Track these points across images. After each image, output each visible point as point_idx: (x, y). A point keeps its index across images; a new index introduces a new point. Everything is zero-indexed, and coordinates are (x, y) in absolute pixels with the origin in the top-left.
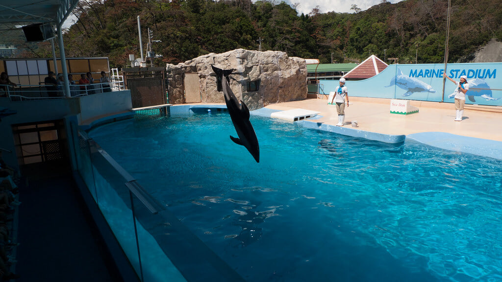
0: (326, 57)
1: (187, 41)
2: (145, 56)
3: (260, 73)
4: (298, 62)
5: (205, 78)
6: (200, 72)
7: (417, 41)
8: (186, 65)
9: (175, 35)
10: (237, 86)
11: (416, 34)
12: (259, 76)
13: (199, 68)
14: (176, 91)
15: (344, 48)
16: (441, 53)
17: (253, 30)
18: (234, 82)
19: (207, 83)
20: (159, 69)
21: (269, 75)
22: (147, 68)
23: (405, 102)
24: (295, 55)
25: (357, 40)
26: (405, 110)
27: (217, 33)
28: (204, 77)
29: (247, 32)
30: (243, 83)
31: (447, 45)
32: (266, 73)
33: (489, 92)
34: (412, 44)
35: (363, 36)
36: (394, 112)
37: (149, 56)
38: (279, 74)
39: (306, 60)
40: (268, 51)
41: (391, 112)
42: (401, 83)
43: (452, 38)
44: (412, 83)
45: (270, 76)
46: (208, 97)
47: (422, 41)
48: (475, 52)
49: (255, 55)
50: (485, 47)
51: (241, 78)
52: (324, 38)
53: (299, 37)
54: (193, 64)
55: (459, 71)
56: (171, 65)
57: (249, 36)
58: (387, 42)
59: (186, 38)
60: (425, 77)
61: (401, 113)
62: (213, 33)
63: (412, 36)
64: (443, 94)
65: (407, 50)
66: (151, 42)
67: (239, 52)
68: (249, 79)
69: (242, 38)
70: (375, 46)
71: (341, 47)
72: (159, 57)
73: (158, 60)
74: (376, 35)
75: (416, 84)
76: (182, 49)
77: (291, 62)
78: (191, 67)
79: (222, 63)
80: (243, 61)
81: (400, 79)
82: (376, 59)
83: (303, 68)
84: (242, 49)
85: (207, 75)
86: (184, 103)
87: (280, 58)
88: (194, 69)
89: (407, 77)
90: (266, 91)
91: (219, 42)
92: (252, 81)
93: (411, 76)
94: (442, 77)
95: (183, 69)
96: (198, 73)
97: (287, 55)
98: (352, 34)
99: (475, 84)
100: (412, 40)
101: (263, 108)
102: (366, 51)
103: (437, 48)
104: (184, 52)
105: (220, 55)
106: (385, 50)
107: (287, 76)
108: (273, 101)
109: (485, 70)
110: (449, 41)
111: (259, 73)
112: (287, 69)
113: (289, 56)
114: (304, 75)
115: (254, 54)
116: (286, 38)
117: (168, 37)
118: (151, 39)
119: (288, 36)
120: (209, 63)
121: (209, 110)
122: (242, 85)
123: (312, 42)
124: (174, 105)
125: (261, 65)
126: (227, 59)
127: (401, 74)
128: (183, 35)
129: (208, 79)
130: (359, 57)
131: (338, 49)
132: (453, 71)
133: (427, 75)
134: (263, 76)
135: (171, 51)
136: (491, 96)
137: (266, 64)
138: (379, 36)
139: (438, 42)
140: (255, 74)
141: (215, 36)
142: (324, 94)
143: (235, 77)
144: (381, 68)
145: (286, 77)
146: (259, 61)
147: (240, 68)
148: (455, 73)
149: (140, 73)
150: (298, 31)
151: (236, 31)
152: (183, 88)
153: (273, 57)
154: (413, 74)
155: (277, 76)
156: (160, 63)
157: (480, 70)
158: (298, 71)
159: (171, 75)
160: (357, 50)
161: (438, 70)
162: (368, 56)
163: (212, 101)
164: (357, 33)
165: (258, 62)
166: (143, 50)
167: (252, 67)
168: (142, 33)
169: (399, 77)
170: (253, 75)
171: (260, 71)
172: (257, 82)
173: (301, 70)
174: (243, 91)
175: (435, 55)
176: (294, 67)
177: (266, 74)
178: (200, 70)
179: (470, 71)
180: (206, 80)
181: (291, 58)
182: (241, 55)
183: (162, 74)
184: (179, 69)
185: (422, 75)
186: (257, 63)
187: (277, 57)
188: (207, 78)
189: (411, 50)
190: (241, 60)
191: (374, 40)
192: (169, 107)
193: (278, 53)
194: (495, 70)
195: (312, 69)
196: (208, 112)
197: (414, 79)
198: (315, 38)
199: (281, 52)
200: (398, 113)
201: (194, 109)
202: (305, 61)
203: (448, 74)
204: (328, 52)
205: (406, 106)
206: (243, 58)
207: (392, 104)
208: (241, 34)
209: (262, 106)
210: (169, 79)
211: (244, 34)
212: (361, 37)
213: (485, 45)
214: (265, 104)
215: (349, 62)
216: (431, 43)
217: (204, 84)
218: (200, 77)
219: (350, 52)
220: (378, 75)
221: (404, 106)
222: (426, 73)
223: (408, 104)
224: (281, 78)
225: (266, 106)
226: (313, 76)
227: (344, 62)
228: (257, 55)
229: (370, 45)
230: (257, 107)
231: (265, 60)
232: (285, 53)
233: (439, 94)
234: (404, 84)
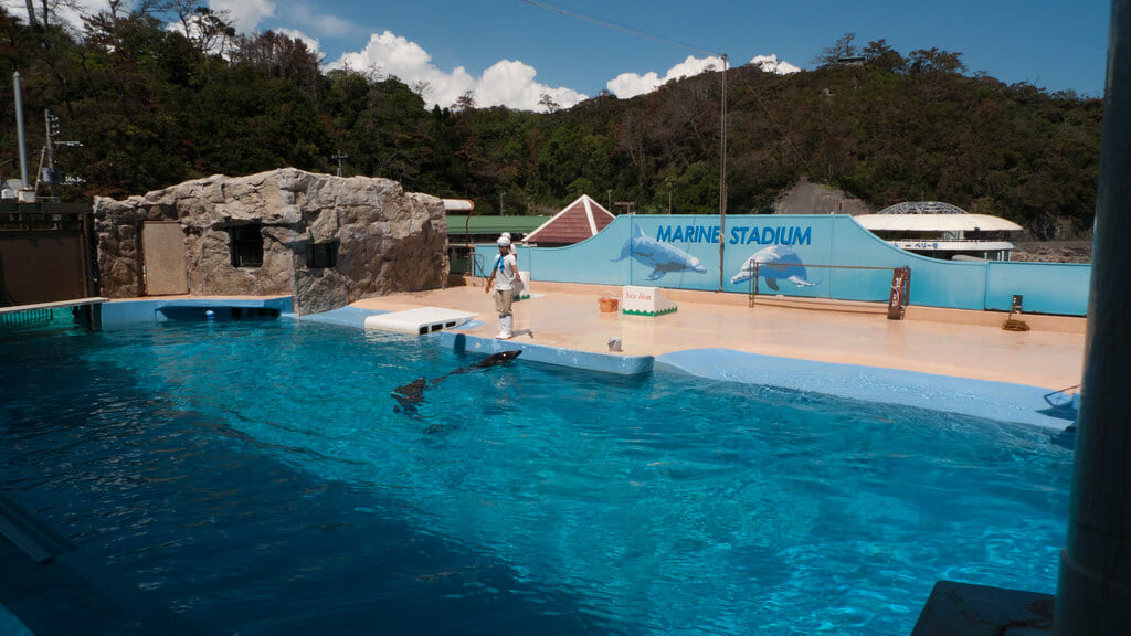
0: (490, 202)
1: (155, 148)
2: (35, 180)
3: (339, 226)
4: (426, 204)
5: (200, 236)
6: (186, 219)
7: (670, 177)
8: (149, 203)
9: (120, 133)
10: (281, 255)
11: (667, 160)
12: (335, 231)
13: (183, 209)
14: (119, 264)
15: (527, 184)
16: (715, 200)
17: (321, 133)
18: (275, 244)
19: (205, 247)
20: (71, 208)
21: (358, 230)
22: (37, 205)
23: (650, 291)
24: (419, 189)
25: (552, 167)
26: (650, 307)
27: (232, 135)
28: (198, 232)
29: (307, 138)
30: (297, 248)
31: (722, 186)
32: (352, 226)
33: (800, 270)
34: (660, 181)
35: (564, 160)
36: (631, 312)
37: (46, 178)
38: (384, 230)
39: (445, 200)
40: (358, 177)
41: (625, 312)
42: (641, 254)
43: (733, 173)
44: (664, 254)
45: (363, 233)
46: (207, 280)
47: (680, 175)
48: (773, 201)
49: (327, 184)
50: (790, 193)
51: (292, 237)
52: (484, 160)
53: (430, 156)
54: (168, 200)
55: (747, 229)
56: (108, 199)
57: (314, 146)
58: (612, 175)
59: (151, 141)
60: (686, 241)
61: (645, 313)
62: (221, 133)
63: (660, 165)
64: (722, 276)
65: (652, 193)
66: (54, 146)
67: (288, 175)
68: (312, 239)
69: (295, 150)
70: (590, 182)
71: (521, 182)
72: (75, 184)
73: (72, 193)
74: (591, 161)
75: (670, 256)
76: (141, 167)
77: (410, 203)
78: (162, 206)
79: (245, 199)
80: (296, 197)
81: (641, 245)
82: (592, 205)
83: (439, 217)
84: (295, 170)
85: (204, 226)
86: (143, 294)
87: (385, 193)
88: (171, 212)
89: (652, 241)
90: (352, 267)
91: (238, 155)
92: (320, 244)
94: (717, 241)
95: (140, 211)
96: (180, 223)
97: (401, 188)
98: (543, 156)
99: (776, 255)
100: (661, 174)
101: (347, 307)
102: (572, 191)
103: (707, 190)
104: (146, 175)
105: (239, 180)
106: (609, 191)
107: (402, 234)
108: (370, 289)
109: (791, 229)
110: (728, 178)
111: (336, 225)
112: (402, 218)
113: (405, 190)
114: (441, 234)
115: (323, 183)
116: (400, 157)
117: (103, 137)
118: (54, 138)
119: (405, 153)
120: (211, 199)
121: (210, 312)
122: (295, 253)
123: (458, 169)
124: (113, 301)
125: (342, 209)
126: (256, 191)
127: (641, 236)
128: (145, 134)
129: (208, 236)
130: (558, 202)
131: (515, 185)
132: (737, 229)
133: (691, 239)
134: (344, 234)
135: (110, 173)
136: (805, 279)
137: (352, 206)
138: (597, 163)
139: (708, 178)
140: (326, 228)
141: (228, 141)
143: (276, 233)
144: (602, 222)
145: (401, 237)
146: (335, 197)
147: (291, 213)
148: (739, 234)
149: (16, 215)
150: (427, 143)
151: (281, 133)
152: (140, 258)
153: (370, 189)
154: (664, 234)
155: (378, 236)
156: (80, 196)
157: (784, 229)
158: (426, 226)
159: (107, 226)
160: (553, 189)
161: (710, 228)
162: (575, 197)
163: (219, 291)
164: (553, 154)
165: (334, 201)
166: (28, 166)
167: (319, 210)
168: (26, 122)
169: (638, 241)
170: (321, 229)
171: (338, 223)
172: (332, 246)
173: (433, 222)
174: (298, 266)
175: (704, 204)
176: (418, 215)
177: (351, 229)
178: (186, 214)
179: (766, 229)
180: (201, 241)
181: (410, 195)
182: (291, 182)
183: (82, 222)
184: (127, 209)
185: (681, 237)
186: (331, 202)
187: (379, 190)
188: (204, 235)
189: (659, 193)
190: (292, 194)
191: (587, 170)
192: (98, 305)
193: (379, 182)
194: (809, 229)
195: (458, 224)
196: (206, 318)
197: (667, 246)
198: (464, 159)
199: (388, 181)
200: (638, 313)
201: (168, 311)
202: (442, 203)
203: (728, 236)
204: (494, 191)
205: (653, 299)
206: (297, 190)
207: (625, 295)
208: (294, 140)
209: (345, 301)
210: (101, 235)
211: (301, 141)
212: (559, 162)
213: (790, 189)
214: (352, 298)
215: (537, 213)
216: (697, 180)
217: (198, 250)
218: (187, 231)
219: (540, 193)
220: (597, 236)
221: (649, 297)
222: (687, 234)
223: (656, 292)
224: (387, 238)
225: (353, 301)
226: (460, 242)
227: (528, 215)
228: (331, 185)
229: (579, 179)
230: (332, 303)
231: (351, 196)
232: (397, 183)
233: (713, 275)
234: (647, 256)
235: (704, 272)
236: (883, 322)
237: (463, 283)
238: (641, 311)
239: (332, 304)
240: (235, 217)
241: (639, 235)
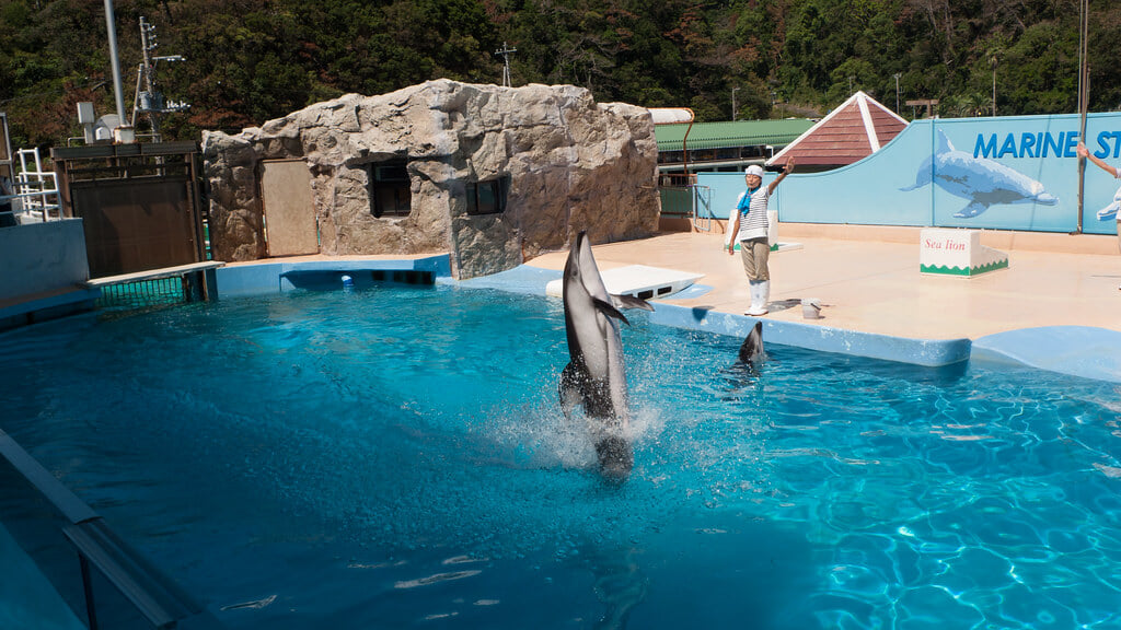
0: (717, 101)
1: (270, 56)
2: (132, 106)
3: (509, 156)
4: (627, 118)
5: (331, 175)
6: (312, 155)
7: (994, 47)
8: (267, 135)
9: (229, 39)
10: (433, 199)
11: (990, 24)
12: (503, 163)
13: (309, 142)
14: (235, 219)
15: (771, 71)
16: (1068, 82)
17: (482, 20)
18: (426, 185)
19: (337, 191)
20: (176, 147)
21: (535, 160)
22: (137, 145)
23: (964, 236)
24: (618, 97)
25: (809, 46)
26: (964, 260)
27: (366, 31)
28: (328, 171)
29: (461, 27)
30: (453, 188)
31: (1083, 57)
32: (525, 154)
34: (979, 55)
35: (828, 33)
36: (933, 269)
37: (144, 106)
38: (570, 158)
39: (653, 111)
40: (531, 85)
41: (924, 269)
42: (949, 178)
43: (1100, 36)
44: (984, 177)
45: (541, 163)
46: (341, 235)
47: (1009, 45)
49: (492, 99)
51: (447, 173)
52: (707, 41)
53: (630, 41)
54: (290, 131)
56: (218, 134)
57: (470, 39)
58: (900, 51)
59: (268, 47)
60: (1022, 157)
61: (956, 271)
62: (353, 30)
63: (977, 31)
64: (1081, 208)
65: (966, 74)
66: (151, 62)
67: (438, 89)
68: (474, 175)
69: (447, 46)
70: (866, 64)
71: (762, 70)
72: (179, 111)
73: (175, 121)
74: (868, 31)
75: (996, 180)
76: (255, 82)
77: (605, 118)
78: (283, 139)
79: (386, 125)
80: (453, 119)
81: (948, 165)
82: (870, 105)
83: (645, 136)
84: (449, 81)
85: (335, 164)
86: (264, 255)
87: (571, 106)
88: (294, 148)
89: (967, 157)
90: (527, 211)
91: (374, 59)
92: (483, 182)
93: (981, 156)
94: (1074, 155)
95: (257, 147)
96: (306, 160)
97: (591, 97)
98: (794, 29)
100: (978, 45)
101: (521, 266)
102: (839, 81)
103: (1056, 65)
104: (262, 92)
105: (376, 99)
106: (897, 76)
107: (594, 162)
110: (1091, 45)
111: (504, 154)
112: (594, 140)
113: (597, 99)
114: (647, 160)
115: (486, 97)
116: (587, 45)
117: (208, 46)
118: (151, 53)
119: (595, 39)
120: (343, 126)
121: (346, 278)
122: (452, 196)
123: (670, 57)
124: (230, 265)
125: (511, 131)
126: (399, 114)
127: (949, 150)
128: (258, 38)
129: (341, 177)
130: (818, 96)
131: (752, 75)
132: (1107, 135)
133: (1030, 152)
134: (517, 164)
135: (219, 91)
137: (526, 126)
138: (877, 34)
139: (1056, 47)
140: (491, 159)
141: (361, 39)
142: (714, 218)
143: (426, 168)
144: (887, 132)
145: (593, 166)
146: (503, 116)
147: (445, 141)
148: (1111, 142)
149: (113, 161)
150: (627, 23)
151: (428, 24)
152: (259, 208)
153: (549, 102)
154: (984, 147)
155: (562, 165)
156: (181, 129)
158: (629, 148)
159: (219, 168)
160: (810, 76)
161: (1062, 135)
162: (845, 94)
163: (356, 249)
164: (808, 26)
165: (501, 122)
166: (123, 89)
167: (482, 135)
168: (118, 33)
169: (943, 158)
170: (486, 162)
171: (508, 149)
172: (500, 183)
173: (638, 142)
174: (456, 213)
175: (1051, 88)
176: (615, 135)
177: (524, 159)
178: (313, 148)
180: (334, 182)
181: (603, 106)
182: (444, 99)
183: (189, 165)
184: (243, 146)
185: (1013, 151)
186: (497, 122)
187: (562, 103)
188: (336, 175)
189: (976, 74)
190: (446, 115)
191: (863, 46)
192: (212, 271)
193: (561, 91)
195: (672, 139)
196: (341, 285)
197: (990, 165)
198: (679, 41)
199: (574, 88)
200: (944, 270)
201: (297, 277)
202: (649, 115)
204: (722, 85)
205: (968, 248)
206: (453, 110)
207: (923, 243)
208: (445, 33)
209: (518, 259)
210: (212, 180)
211: (454, 33)
212: (820, 37)
214: (528, 254)
215: (786, 115)
216: (1037, 51)
217: (329, 195)
218: (315, 171)
219: (790, 84)
220: (878, 154)
221: (962, 247)
222: (1025, 146)
223: (975, 240)
224: (575, 169)
225: (530, 258)
226: (675, 161)
227: (774, 118)
228: (497, 98)
229: (849, 61)
230: (502, 262)
231: (524, 113)
232: (586, 90)
233: (1067, 209)
234: (957, 180)
235: (1050, 203)
238: (950, 267)
239: (501, 265)
240: (373, 150)
241: (945, 149)
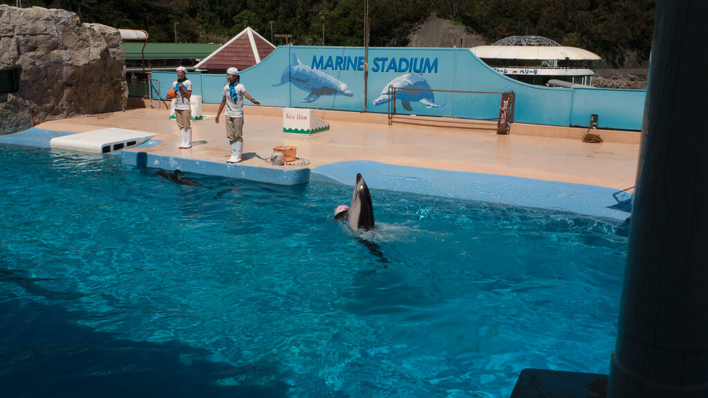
0: (164, 30)
3: (19, 54)
4: (104, 34)
7: (323, 10)
12: (16, 59)
15: (198, 14)
16: (361, 32)
21: (39, 58)
23: (306, 112)
24: (98, 21)
26: (306, 126)
31: (366, 21)
32: (32, 53)
33: (429, 95)
34: (315, 14)
36: (290, 131)
38: (64, 58)
39: (121, 31)
40: (35, 7)
41: (285, 130)
42: (298, 80)
43: (376, 9)
44: (317, 79)
45: (44, 60)
47: (331, 10)
48: (409, 33)
49: (5, 14)
50: (423, 26)
55: (386, 59)
58: (273, 8)
60: (336, 69)
61: (302, 131)
64: (366, 98)
65: (308, 24)
70: (254, 14)
71: (192, 13)
75: (323, 81)
77: (88, 33)
81: (298, 72)
82: (255, 36)
83: (116, 46)
87: (63, 23)
89: (308, 68)
90: (35, 92)
92: (2, 71)
93: (315, 68)
94: (360, 69)
97: (78, 18)
99: (409, 82)
100: (315, 8)
101: (32, 129)
102: (238, 23)
103: (354, 23)
106: (271, 22)
107: (82, 62)
108: (54, 113)
109: (422, 60)
111: (16, 53)
112: (81, 46)
113: (82, 21)
114: (118, 62)
125: (21, 38)
127: (298, 64)
130: (226, 32)
131: (187, 15)
132: (378, 59)
133: (340, 67)
134: (26, 60)
136: (433, 102)
137: (32, 35)
139: (354, 13)
140: (6, 55)
142: (162, 100)
144: (264, 52)
145: (80, 64)
146: (14, 27)
148: (380, 63)
153: (48, 20)
154: (317, 63)
155: (59, 63)
157: (416, 59)
158: (105, 54)
160: (221, 19)
161: (356, 58)
162: (242, 29)
165: (13, 31)
169: (295, 68)
170: (3, 57)
171: (18, 50)
172: (13, 72)
173: (111, 50)
175: (352, 35)
176: (96, 44)
177: (32, 57)
179: (402, 60)
181: (87, 25)
185: (331, 66)
186: (10, 31)
187: (57, 21)
189: (314, 25)
193: (57, 13)
194: (436, 60)
195: (135, 51)
197: (320, 73)
199: (65, 12)
200: (296, 131)
202: (119, 33)
203: (371, 65)
204: (168, 20)
205: (308, 118)
207: (285, 116)
209: (30, 124)
213: (422, 23)
214: (37, 120)
215: (208, 41)
216: (345, 14)
219: (210, 23)
220: (259, 64)
221: (305, 118)
222: (337, 63)
223: (312, 115)
224: (67, 65)
225: (38, 123)
226: (139, 66)
227: (200, 42)
228: (9, 14)
229: (245, 12)
230: (17, 125)
231: (30, 25)
232: (74, 14)
233: (359, 98)
234: (304, 82)
235: (351, 95)
236: (493, 137)
237: (143, 106)
238: (299, 130)
239: (17, 127)
241: (296, 63)
